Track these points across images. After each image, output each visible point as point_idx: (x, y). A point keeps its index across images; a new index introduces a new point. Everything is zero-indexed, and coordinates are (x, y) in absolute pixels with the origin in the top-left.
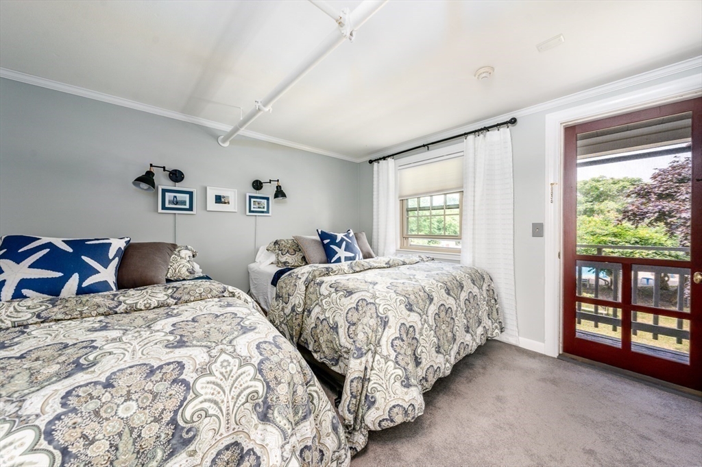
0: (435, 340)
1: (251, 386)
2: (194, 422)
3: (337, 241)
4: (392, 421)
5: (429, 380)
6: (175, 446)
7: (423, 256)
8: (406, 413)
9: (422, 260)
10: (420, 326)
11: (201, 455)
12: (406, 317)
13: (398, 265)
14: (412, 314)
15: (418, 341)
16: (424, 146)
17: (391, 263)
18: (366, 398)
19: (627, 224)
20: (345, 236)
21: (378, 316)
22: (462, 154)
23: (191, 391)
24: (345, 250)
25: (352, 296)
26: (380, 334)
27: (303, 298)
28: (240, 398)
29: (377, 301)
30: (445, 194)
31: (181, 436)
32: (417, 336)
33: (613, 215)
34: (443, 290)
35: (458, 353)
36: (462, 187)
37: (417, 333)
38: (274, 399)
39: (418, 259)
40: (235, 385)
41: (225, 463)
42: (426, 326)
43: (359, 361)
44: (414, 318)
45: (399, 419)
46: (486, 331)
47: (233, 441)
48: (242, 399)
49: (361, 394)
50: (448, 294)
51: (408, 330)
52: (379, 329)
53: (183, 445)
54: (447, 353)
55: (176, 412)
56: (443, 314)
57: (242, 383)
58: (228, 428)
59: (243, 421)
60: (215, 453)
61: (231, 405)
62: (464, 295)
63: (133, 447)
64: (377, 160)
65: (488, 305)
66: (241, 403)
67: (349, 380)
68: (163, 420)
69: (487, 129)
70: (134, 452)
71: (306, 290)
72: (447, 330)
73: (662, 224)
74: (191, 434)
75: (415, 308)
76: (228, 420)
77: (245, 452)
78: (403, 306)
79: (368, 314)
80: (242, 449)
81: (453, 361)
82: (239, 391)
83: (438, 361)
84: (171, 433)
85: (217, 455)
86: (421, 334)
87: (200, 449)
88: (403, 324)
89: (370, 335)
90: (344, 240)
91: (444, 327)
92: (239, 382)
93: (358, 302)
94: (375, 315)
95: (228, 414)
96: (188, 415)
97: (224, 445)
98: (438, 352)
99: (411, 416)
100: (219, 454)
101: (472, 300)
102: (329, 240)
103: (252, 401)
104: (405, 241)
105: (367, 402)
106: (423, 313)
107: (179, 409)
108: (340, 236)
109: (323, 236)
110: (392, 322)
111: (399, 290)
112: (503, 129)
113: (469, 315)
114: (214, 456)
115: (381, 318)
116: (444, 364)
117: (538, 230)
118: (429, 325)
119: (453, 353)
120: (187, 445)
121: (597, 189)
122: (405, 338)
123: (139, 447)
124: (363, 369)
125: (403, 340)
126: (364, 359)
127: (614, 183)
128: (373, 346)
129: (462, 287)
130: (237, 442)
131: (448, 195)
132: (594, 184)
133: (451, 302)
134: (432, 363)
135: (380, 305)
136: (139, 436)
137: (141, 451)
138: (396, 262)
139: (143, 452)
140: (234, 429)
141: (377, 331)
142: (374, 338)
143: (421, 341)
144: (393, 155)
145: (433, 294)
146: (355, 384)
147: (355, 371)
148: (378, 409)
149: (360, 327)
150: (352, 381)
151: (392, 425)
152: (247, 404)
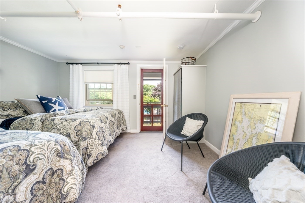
0: (109, 131)
1: (55, 147)
2: (34, 162)
3: (53, 101)
4: (98, 159)
5: (108, 144)
6: (27, 173)
7: (98, 107)
8: (103, 154)
9: (99, 109)
10: (105, 127)
11: (39, 174)
12: (100, 124)
13: (89, 111)
14: (102, 123)
15: (104, 132)
16: (97, 63)
17: (86, 110)
18: (87, 155)
19: (153, 98)
20: (57, 99)
21: (91, 125)
22: (113, 70)
23: (30, 152)
24: (58, 106)
25: (76, 121)
26: (92, 131)
27: (41, 128)
28: (52, 152)
29: (89, 120)
30: (106, 84)
31: (30, 168)
32: (104, 131)
33: (150, 95)
34: (111, 116)
35: (115, 136)
36: (113, 82)
37: (104, 130)
38: (64, 151)
39: (97, 108)
40: (49, 147)
41: (48, 175)
42: (106, 127)
43: (85, 142)
44: (103, 125)
45: (100, 158)
46: (122, 128)
47: (50, 167)
48: (53, 152)
49: (85, 154)
50: (112, 117)
51: (101, 129)
52: (92, 129)
53: (31, 171)
54: (112, 136)
55: (26, 160)
56: (111, 123)
57: (51, 146)
58: (49, 162)
59: (53, 160)
60: (45, 172)
61: (49, 154)
62: (116, 117)
63: (9, 175)
64: (72, 64)
65: (123, 120)
66: (52, 153)
67: (81, 149)
68: (21, 163)
69: (121, 64)
70: (9, 178)
71: (42, 124)
72: (112, 128)
73: (158, 98)
74: (34, 167)
75: (103, 121)
76: (48, 160)
77: (54, 171)
78: (99, 121)
79: (87, 125)
80: (53, 171)
81: (114, 138)
82: (51, 149)
83: (110, 138)
84: (25, 168)
85: (45, 173)
86: (105, 130)
87: (38, 172)
88: (100, 127)
89: (88, 132)
90: (58, 101)
91: (111, 127)
92: (50, 146)
93: (80, 122)
94: (89, 125)
95: (48, 157)
96: (31, 160)
97: (48, 169)
98: (110, 135)
99: (104, 155)
100: (46, 172)
101: (118, 119)
102: (47, 101)
103: (56, 153)
104: (88, 102)
105: (88, 156)
106: (105, 123)
107: (27, 158)
108: (54, 99)
109: (41, 99)
110: (96, 126)
111: (96, 116)
112: (126, 65)
113: (118, 124)
114: (44, 173)
115: (92, 125)
116: (111, 139)
117: (135, 97)
118: (107, 127)
119: (114, 135)
120: (33, 171)
121: (147, 88)
122: (101, 131)
123: (11, 175)
124: (86, 144)
125: (100, 132)
126: (86, 141)
127: (150, 86)
128: (90, 136)
129: (116, 115)
130: (51, 168)
131: (107, 84)
132: (147, 86)
133: (113, 119)
134: (109, 139)
135: (91, 121)
136: (11, 171)
137: (12, 177)
138: (88, 109)
139: (13, 177)
140: (51, 163)
141: (91, 130)
142: (90, 133)
143: (105, 132)
144: (82, 63)
145: (108, 117)
146: (84, 150)
147: (83, 146)
148: (92, 157)
149: (84, 130)
150: (82, 150)
151: (97, 160)
152: (54, 154)
